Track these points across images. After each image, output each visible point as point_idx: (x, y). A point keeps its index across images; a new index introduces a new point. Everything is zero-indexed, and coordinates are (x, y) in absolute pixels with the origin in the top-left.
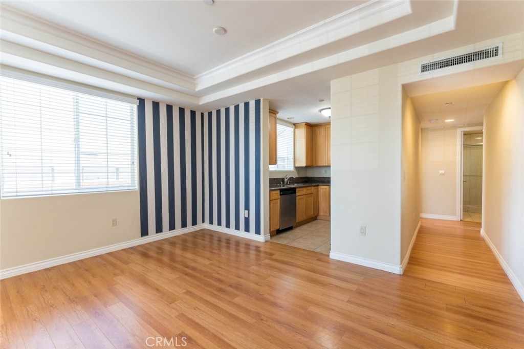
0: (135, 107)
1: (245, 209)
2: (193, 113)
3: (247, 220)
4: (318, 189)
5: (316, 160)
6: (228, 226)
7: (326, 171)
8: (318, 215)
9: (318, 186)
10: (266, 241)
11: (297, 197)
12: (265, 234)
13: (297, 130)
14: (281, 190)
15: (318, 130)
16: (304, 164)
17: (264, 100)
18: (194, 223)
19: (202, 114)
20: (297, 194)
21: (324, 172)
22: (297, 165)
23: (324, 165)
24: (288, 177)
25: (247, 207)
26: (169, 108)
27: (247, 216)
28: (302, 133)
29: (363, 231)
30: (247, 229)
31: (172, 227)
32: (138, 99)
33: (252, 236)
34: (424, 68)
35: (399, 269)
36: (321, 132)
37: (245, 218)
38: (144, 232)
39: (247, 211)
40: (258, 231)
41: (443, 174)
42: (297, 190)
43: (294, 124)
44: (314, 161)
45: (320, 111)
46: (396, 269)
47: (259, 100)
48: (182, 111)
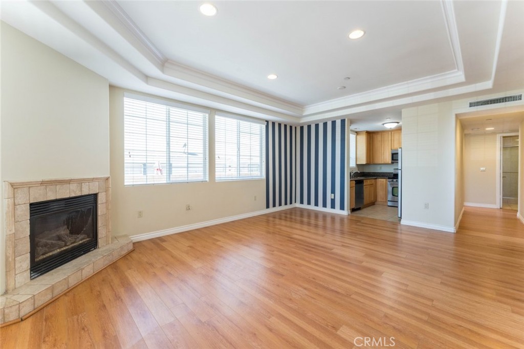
0: (264, 127)
1: (332, 193)
2: (291, 127)
3: (333, 201)
4: (376, 181)
5: (373, 159)
6: (316, 204)
7: (381, 168)
8: (376, 201)
9: (376, 179)
10: (349, 215)
11: (364, 187)
12: (348, 210)
13: (358, 137)
14: (356, 181)
15: (375, 136)
16: (364, 162)
17: (348, 119)
18: (291, 203)
19: (296, 128)
20: (364, 184)
21: (379, 168)
22: (358, 163)
23: (381, 163)
24: (354, 172)
25: (333, 191)
26: (280, 125)
27: (333, 198)
28: (363, 139)
29: (427, 206)
30: (333, 206)
31: (274, 206)
32: (266, 121)
33: (337, 211)
34: (471, 105)
35: (453, 229)
36: (378, 138)
37: (332, 199)
38: (268, 207)
39: (333, 195)
40: (342, 208)
41: (484, 171)
42: (364, 181)
43: (356, 132)
44: (371, 159)
45: (383, 124)
46: (452, 229)
47: (345, 120)
48: (285, 126)
